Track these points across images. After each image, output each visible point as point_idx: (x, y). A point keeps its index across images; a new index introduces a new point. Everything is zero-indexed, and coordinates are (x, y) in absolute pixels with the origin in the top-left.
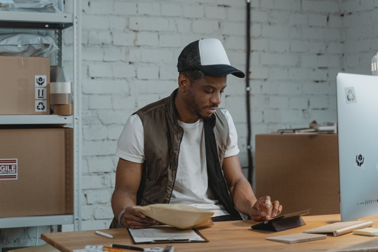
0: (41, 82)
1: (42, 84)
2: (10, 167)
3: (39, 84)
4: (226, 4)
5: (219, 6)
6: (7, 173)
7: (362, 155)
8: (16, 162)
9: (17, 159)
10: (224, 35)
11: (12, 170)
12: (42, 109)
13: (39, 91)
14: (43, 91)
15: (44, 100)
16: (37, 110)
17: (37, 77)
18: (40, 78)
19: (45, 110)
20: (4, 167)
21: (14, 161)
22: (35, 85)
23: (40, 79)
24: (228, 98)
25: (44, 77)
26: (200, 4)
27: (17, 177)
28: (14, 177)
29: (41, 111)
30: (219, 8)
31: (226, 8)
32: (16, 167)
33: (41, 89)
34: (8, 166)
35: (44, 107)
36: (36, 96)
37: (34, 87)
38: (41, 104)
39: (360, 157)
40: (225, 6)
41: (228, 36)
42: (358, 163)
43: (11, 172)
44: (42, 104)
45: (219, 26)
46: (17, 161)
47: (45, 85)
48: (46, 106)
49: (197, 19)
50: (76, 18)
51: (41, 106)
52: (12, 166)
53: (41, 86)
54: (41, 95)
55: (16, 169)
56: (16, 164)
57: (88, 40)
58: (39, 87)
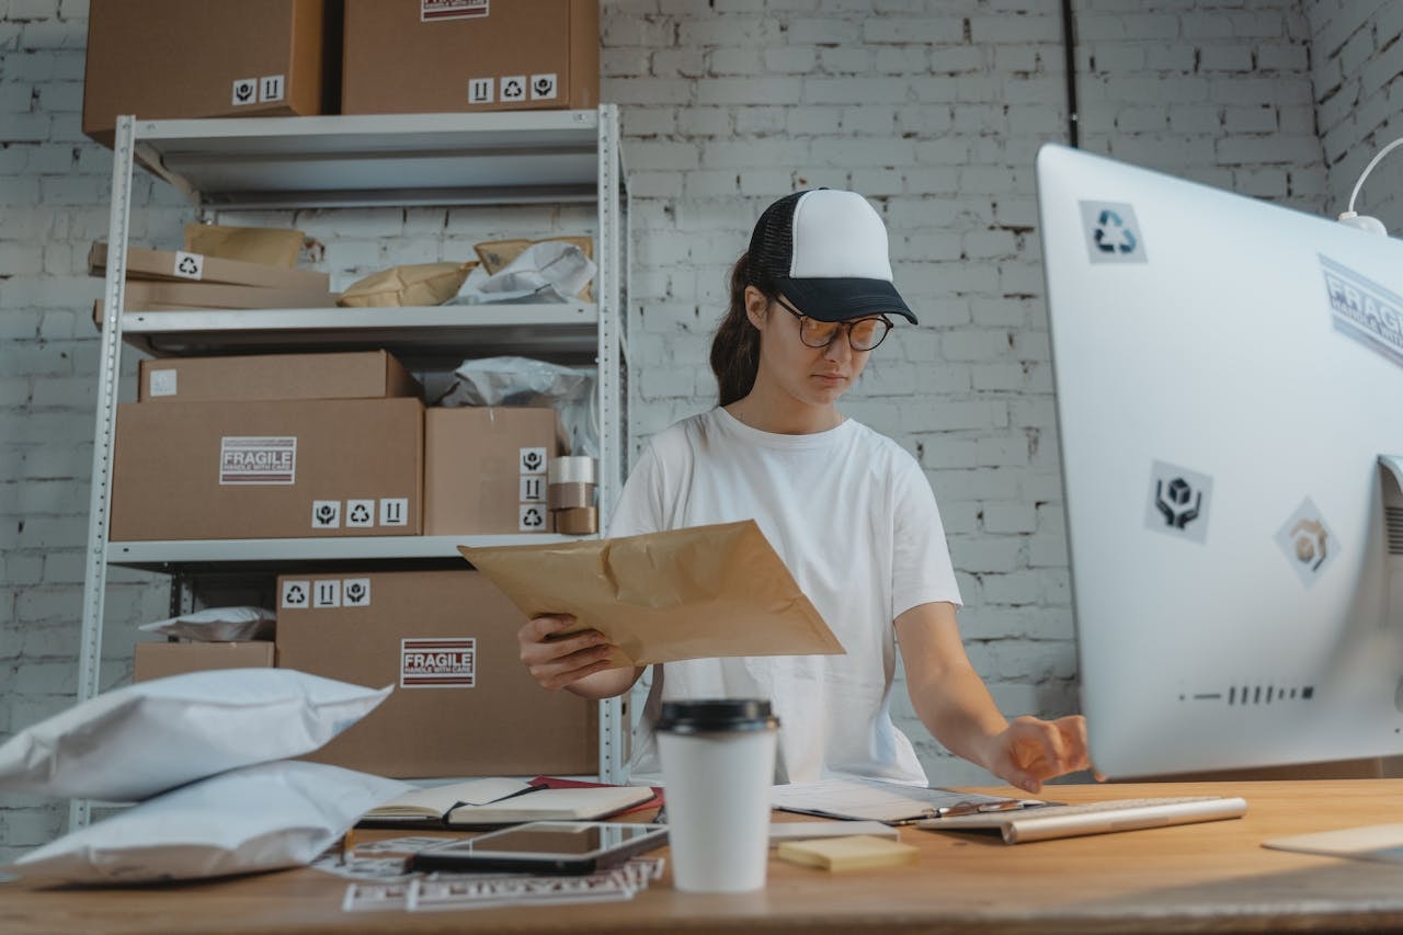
0: (532, 464)
1: (535, 467)
2: (459, 659)
3: (530, 467)
4: (1025, 291)
5: (1007, 296)
6: (451, 672)
7: (1187, 480)
8: (471, 647)
9: (474, 640)
10: (1023, 363)
11: (464, 664)
12: (536, 524)
13: (529, 482)
14: (537, 482)
15: (538, 503)
16: (523, 527)
17: (525, 452)
18: (533, 454)
19: (543, 526)
20: (444, 656)
21: (469, 644)
22: (519, 471)
23: (532, 456)
24: (1041, 507)
25: (541, 452)
26: (959, 294)
27: (474, 680)
28: (468, 680)
29: (531, 528)
30: (1009, 300)
31: (1027, 301)
32: (471, 658)
33: (533, 480)
34: (455, 656)
35: (539, 518)
36: (523, 496)
37: (518, 475)
38: (532, 513)
39: (1180, 489)
40: (1024, 297)
41: (1035, 363)
42: (1169, 514)
43: (459, 670)
44: (536, 513)
45: (1011, 341)
46: (474, 644)
47: (542, 468)
48: (543, 517)
49: (952, 329)
50: (605, 311)
51: (532, 519)
52: (464, 656)
53: (533, 472)
54: (533, 493)
55: (471, 662)
56: (473, 650)
57: (695, 387)
58: (529, 475)
